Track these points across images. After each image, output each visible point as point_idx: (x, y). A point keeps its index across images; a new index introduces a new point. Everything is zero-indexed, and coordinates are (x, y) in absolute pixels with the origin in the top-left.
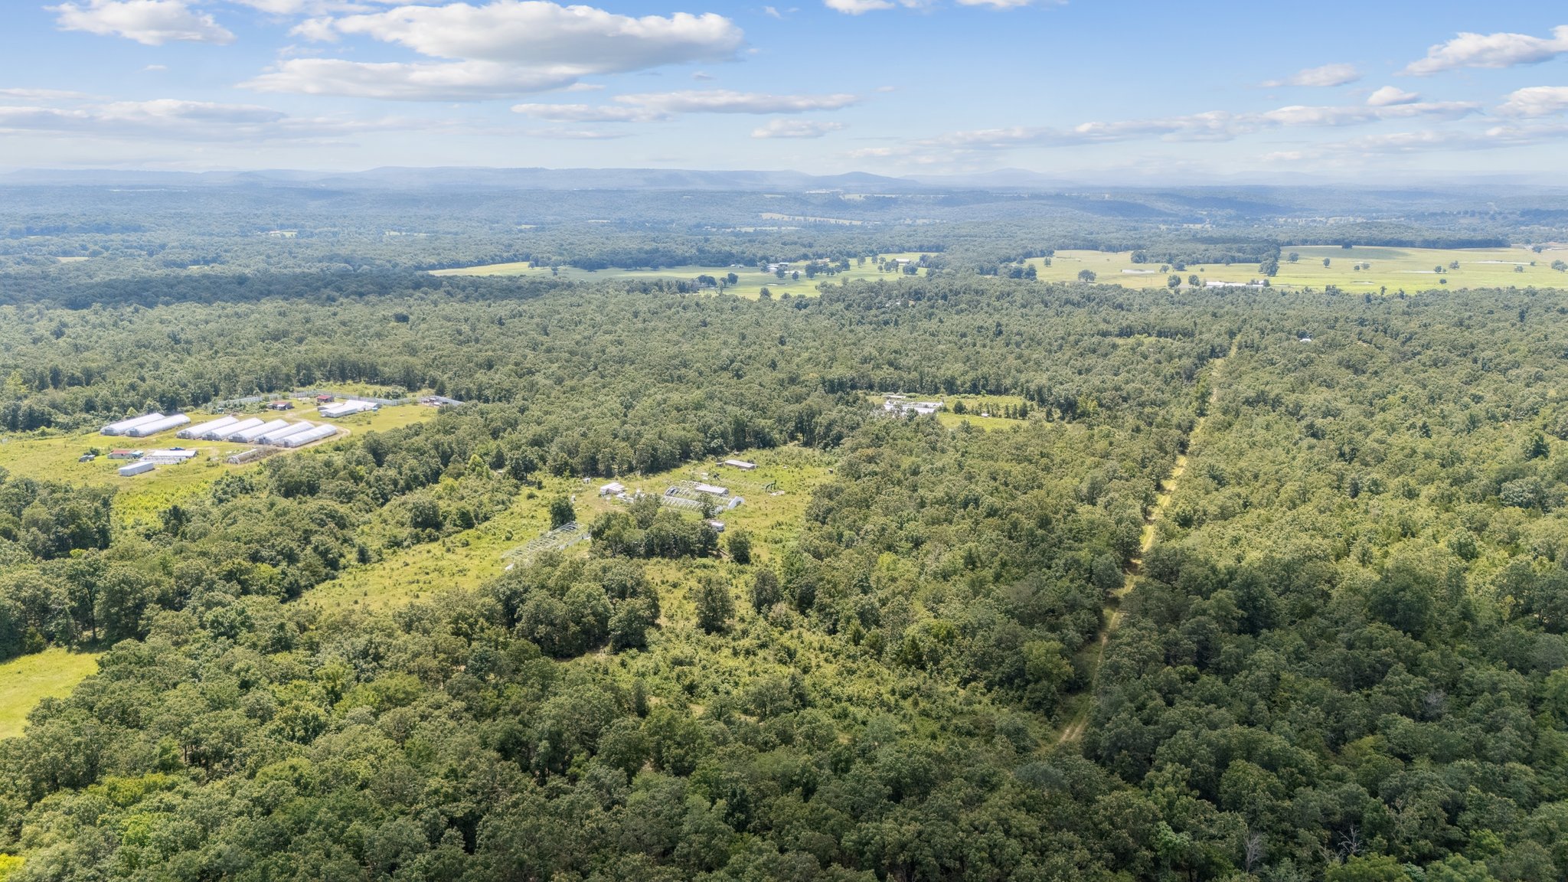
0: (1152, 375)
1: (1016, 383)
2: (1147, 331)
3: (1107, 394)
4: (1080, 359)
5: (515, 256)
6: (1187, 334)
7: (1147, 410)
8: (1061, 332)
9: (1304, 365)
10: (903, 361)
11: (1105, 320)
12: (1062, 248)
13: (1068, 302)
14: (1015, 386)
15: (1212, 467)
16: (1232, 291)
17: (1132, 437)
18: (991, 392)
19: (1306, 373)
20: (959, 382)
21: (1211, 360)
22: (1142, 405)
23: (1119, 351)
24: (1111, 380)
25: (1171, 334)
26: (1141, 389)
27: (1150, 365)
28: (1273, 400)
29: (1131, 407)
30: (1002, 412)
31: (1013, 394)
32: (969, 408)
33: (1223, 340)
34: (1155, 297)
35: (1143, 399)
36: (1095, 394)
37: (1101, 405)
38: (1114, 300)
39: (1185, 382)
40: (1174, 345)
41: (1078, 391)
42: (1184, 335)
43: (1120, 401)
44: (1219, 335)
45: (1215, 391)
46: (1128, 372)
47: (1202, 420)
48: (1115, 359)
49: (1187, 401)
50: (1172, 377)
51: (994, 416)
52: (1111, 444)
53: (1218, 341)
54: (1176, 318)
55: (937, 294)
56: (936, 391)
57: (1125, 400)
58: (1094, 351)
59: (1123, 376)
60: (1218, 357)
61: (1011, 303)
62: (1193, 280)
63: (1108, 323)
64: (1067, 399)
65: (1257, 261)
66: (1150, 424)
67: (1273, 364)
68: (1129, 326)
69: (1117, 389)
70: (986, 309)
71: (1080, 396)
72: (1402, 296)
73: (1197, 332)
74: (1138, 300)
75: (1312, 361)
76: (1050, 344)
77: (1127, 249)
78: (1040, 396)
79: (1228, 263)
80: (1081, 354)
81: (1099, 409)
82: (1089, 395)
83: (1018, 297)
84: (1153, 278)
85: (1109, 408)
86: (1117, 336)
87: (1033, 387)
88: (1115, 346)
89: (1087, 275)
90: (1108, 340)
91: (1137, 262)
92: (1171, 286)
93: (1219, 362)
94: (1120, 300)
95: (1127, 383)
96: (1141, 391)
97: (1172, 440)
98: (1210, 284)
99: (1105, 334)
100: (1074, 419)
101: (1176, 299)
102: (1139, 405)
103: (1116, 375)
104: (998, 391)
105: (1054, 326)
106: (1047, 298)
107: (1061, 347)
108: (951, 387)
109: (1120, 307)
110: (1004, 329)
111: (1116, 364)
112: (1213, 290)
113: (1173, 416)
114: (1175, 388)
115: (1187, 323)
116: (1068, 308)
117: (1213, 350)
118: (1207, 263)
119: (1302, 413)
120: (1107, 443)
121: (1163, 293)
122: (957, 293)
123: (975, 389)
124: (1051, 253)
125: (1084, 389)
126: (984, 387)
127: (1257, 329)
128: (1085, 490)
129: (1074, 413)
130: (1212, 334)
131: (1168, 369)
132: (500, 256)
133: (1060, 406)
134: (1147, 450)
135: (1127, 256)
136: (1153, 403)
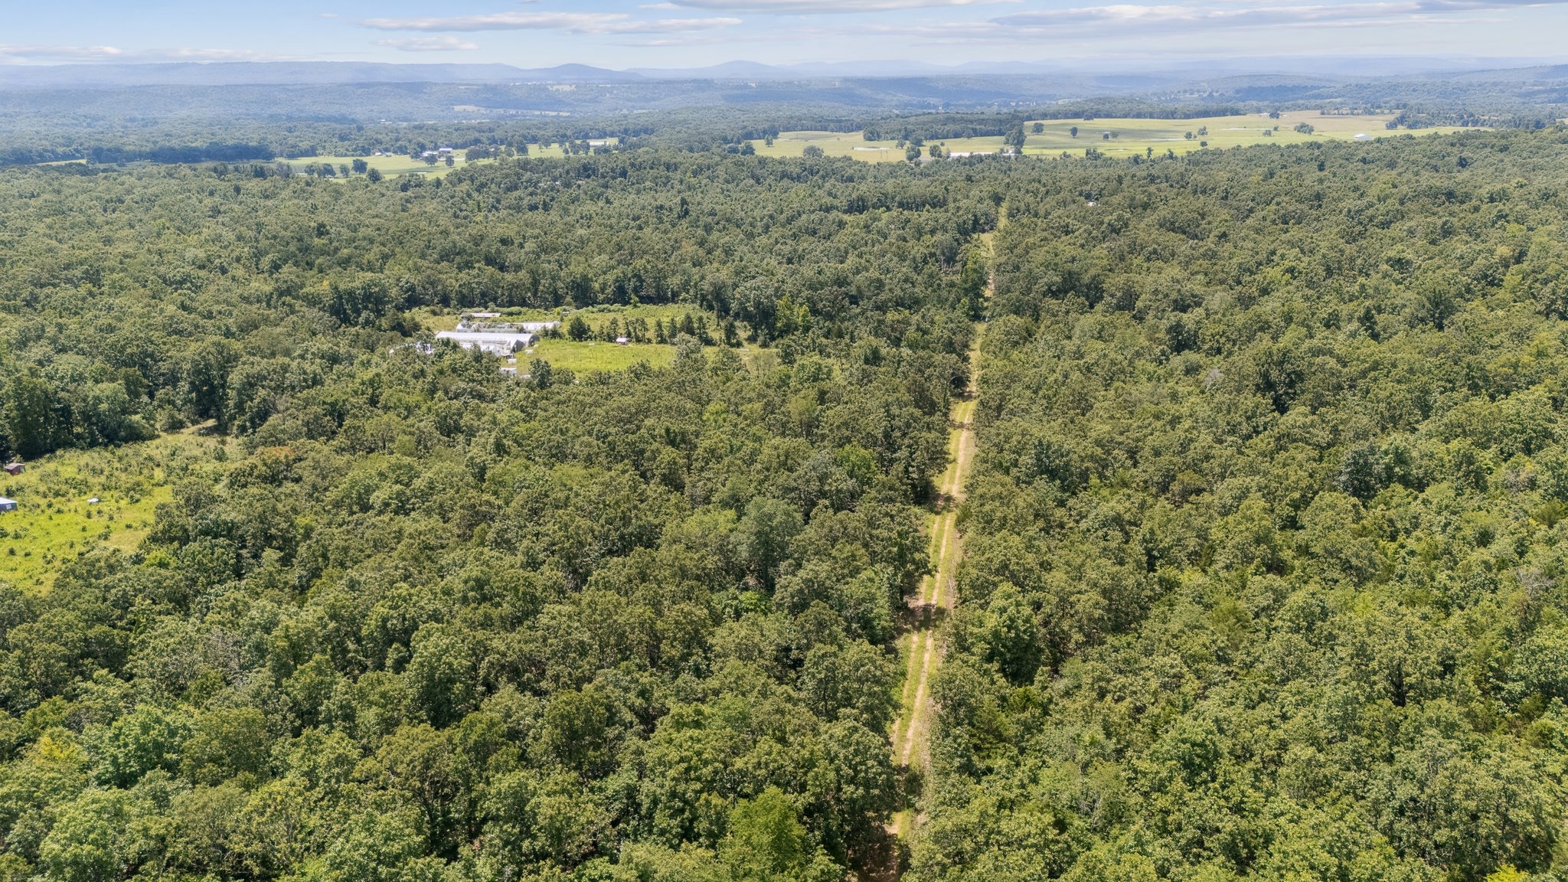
0: (896, 259)
1: (687, 282)
2: (884, 203)
3: (825, 292)
4: (789, 242)
5: (77, 151)
6: (937, 203)
7: (891, 316)
8: (771, 208)
9: (1117, 232)
10: (512, 257)
11: (830, 194)
12: (787, 130)
13: (784, 175)
14: (685, 286)
15: (1043, 448)
16: (980, 159)
17: (865, 379)
18: (647, 300)
19: (1122, 242)
20: (597, 286)
21: (975, 236)
22: (882, 308)
23: (848, 229)
24: (831, 268)
25: (917, 205)
26: (879, 281)
27: (891, 244)
28: (1088, 286)
29: (863, 313)
30: (651, 334)
31: (685, 300)
32: (595, 327)
33: (987, 206)
34: (893, 170)
35: (883, 297)
36: (806, 293)
37: (815, 312)
38: (846, 172)
39: (944, 266)
40: (924, 216)
41: (777, 289)
42: (934, 206)
43: (846, 302)
44: (981, 200)
45: (991, 278)
46: (860, 256)
47: (980, 327)
48: (842, 239)
49: (953, 296)
50: (925, 262)
51: (639, 340)
52: (822, 397)
53: (982, 208)
54: (918, 187)
55: (613, 170)
56: (558, 301)
57: (854, 300)
58: (814, 233)
59: (851, 260)
60: (983, 231)
61: (711, 179)
62: (934, 151)
63: (835, 197)
64: (758, 304)
65: (1001, 133)
66: (897, 343)
67: (1067, 233)
68: (861, 199)
69: (841, 282)
70: (678, 186)
71: (779, 298)
72: (1171, 156)
73: (951, 200)
74: (872, 171)
75: (1126, 225)
76: (752, 225)
77: (859, 128)
78: (717, 301)
79: (969, 137)
80: (795, 236)
81: (812, 319)
82: (794, 297)
83: (721, 171)
84: (890, 152)
85: (830, 317)
86: (845, 212)
87: (706, 286)
88: (841, 224)
89: (812, 151)
90: (834, 215)
91: (870, 139)
92: (910, 159)
93: (987, 238)
94: (850, 171)
95: (858, 272)
96: (880, 285)
97: (941, 376)
98: (954, 155)
99: (828, 210)
100: (773, 339)
101: (917, 170)
102: (878, 308)
103: (842, 262)
104: (661, 298)
105: (763, 202)
106: (758, 172)
107: (767, 229)
108: (583, 295)
109: (851, 179)
110: (691, 207)
111: (842, 246)
112: (959, 159)
113: (933, 322)
114: (931, 276)
115: (938, 191)
116: (786, 182)
117: (976, 221)
118: (946, 137)
119: (1139, 304)
120: (813, 394)
121: (900, 165)
122: (640, 167)
123: (621, 296)
124: (775, 135)
125: (788, 287)
126: (636, 291)
127: (1028, 192)
128: (744, 552)
129: (771, 327)
130: (971, 202)
131: (917, 250)
132: (53, 152)
133: (748, 317)
134: (895, 410)
135: (859, 136)
136: (899, 303)
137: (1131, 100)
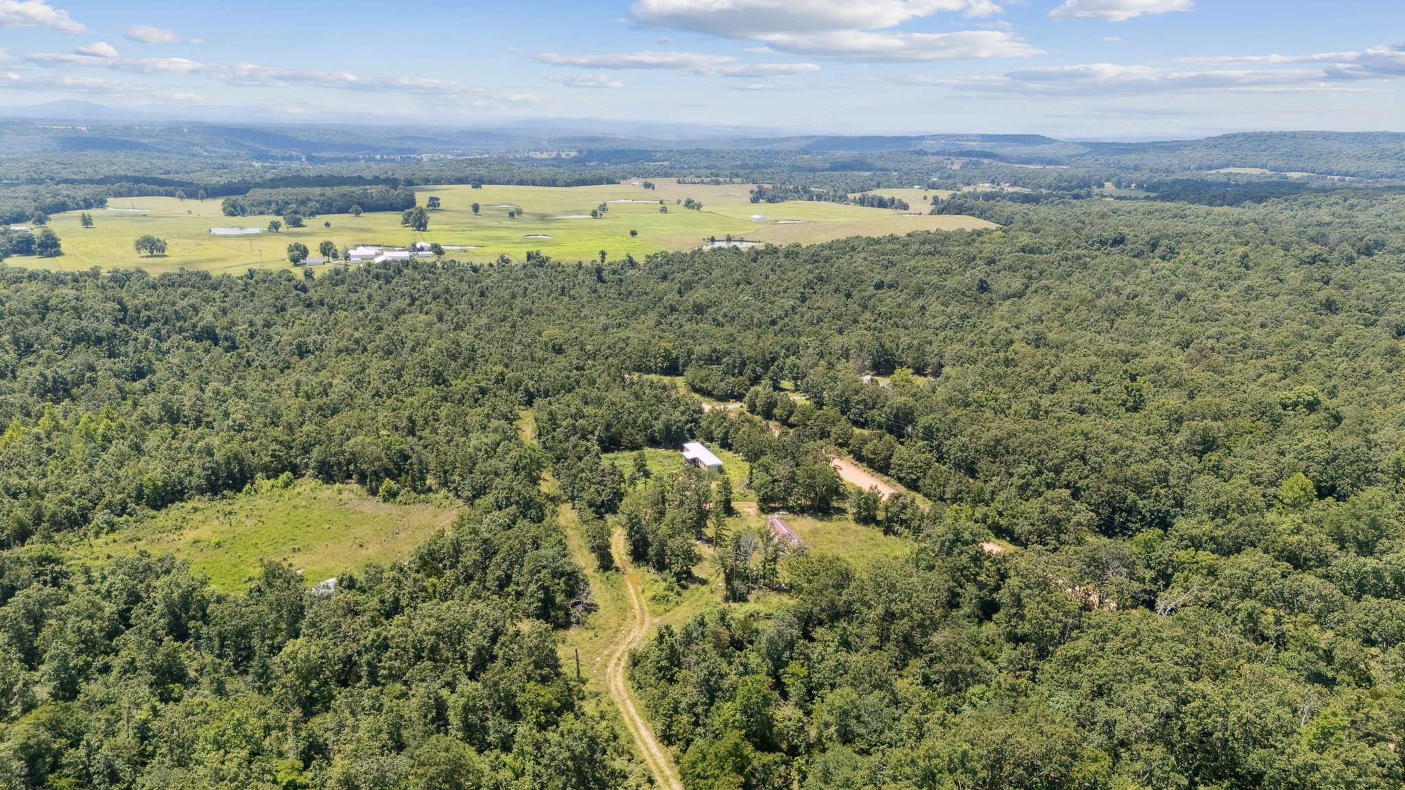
34: (278, 286)
62: (327, 249)
84: (263, 245)
89: (150, 244)
91: (232, 214)
92: (296, 262)
121: (288, 278)
135: (217, 205)
137: (502, 161)
